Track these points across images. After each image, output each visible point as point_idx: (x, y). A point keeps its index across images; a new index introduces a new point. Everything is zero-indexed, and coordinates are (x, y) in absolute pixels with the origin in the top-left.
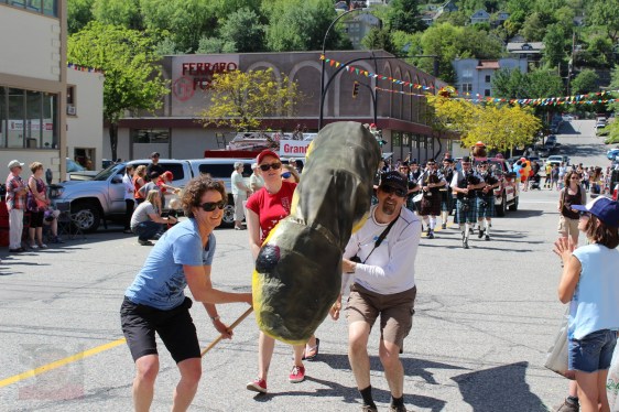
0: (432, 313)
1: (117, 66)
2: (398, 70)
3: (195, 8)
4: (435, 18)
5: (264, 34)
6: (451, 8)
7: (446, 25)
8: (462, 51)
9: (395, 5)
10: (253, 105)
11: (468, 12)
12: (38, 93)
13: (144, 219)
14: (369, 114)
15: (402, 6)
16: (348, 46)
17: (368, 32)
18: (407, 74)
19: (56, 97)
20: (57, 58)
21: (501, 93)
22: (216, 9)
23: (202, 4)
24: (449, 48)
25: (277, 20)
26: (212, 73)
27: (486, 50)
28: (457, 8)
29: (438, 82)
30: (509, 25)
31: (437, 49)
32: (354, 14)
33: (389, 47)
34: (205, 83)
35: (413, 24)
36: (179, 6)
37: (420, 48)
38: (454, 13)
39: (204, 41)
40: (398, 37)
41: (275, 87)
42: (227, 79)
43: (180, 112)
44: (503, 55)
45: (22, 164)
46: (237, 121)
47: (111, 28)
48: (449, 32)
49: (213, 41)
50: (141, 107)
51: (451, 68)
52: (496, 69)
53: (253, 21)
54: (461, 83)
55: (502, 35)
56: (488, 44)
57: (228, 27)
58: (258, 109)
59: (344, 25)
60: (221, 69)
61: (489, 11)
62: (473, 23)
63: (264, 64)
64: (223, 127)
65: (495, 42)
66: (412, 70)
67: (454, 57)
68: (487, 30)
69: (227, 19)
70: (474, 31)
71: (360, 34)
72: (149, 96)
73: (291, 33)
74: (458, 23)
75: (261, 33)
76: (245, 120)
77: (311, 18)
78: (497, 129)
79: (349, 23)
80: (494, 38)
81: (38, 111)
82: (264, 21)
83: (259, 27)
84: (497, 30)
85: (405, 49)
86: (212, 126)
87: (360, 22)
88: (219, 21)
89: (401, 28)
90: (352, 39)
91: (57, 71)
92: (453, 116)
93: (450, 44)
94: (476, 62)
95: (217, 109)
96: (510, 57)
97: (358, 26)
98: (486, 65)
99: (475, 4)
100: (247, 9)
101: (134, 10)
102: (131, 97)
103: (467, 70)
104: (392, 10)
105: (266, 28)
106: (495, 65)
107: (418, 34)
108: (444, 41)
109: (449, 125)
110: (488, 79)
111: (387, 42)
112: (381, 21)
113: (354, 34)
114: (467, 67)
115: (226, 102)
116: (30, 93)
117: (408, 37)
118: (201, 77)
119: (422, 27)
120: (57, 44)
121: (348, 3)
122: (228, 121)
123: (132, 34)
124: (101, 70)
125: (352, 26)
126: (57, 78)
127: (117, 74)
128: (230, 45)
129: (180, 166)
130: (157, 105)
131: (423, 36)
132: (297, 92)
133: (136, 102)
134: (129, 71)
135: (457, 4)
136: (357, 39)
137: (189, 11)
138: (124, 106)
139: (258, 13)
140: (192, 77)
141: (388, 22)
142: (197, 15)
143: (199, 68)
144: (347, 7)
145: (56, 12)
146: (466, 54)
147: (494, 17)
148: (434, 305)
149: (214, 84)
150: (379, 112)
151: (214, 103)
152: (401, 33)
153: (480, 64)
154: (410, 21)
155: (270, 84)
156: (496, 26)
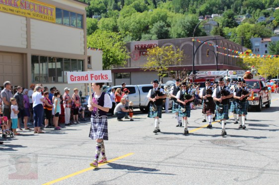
0: (242, 148)
1: (108, 47)
2: (226, 44)
3: (139, 22)
4: (242, 21)
5: (169, 31)
6: (248, 16)
7: (247, 24)
8: (254, 34)
9: (224, 16)
10: (165, 61)
11: (256, 18)
12: (75, 60)
13: (120, 110)
14: (214, 63)
15: (227, 17)
16: (205, 35)
17: (213, 29)
18: (230, 45)
19: (83, 61)
20: (83, 45)
21: (272, 52)
22: (148, 22)
23: (142, 20)
24: (249, 33)
25: (174, 25)
26: (147, 48)
27: (265, 34)
28: (251, 16)
29: (244, 48)
30: (275, 22)
31: (243, 34)
32: (206, 21)
33: (222, 34)
34: (144, 53)
35: (232, 24)
36: (133, 21)
37: (236, 34)
38: (250, 18)
39: (143, 35)
40: (226, 30)
41: (174, 53)
42: (154, 51)
43: (134, 65)
44: (273, 35)
45: (69, 89)
46: (158, 68)
47: (105, 32)
48: (248, 27)
49: (147, 35)
50: (118, 64)
51: (250, 42)
52: (269, 41)
53: (164, 26)
54: (254, 48)
55: (272, 27)
56: (266, 31)
57: (154, 29)
58: (167, 63)
59: (203, 26)
60: (150, 47)
61: (266, 17)
62: (259, 22)
63: (169, 44)
64: (152, 71)
65: (269, 30)
66: (233, 44)
67: (250, 37)
68: (265, 25)
69: (153, 25)
70: (259, 26)
71: (210, 29)
72: (121, 59)
73: (180, 30)
74: (252, 23)
75: (167, 31)
76: (162, 68)
77: (188, 24)
78: (271, 67)
79: (205, 25)
80: (268, 28)
81: (76, 67)
82: (169, 26)
83: (166, 29)
84: (269, 25)
85: (229, 35)
86: (148, 71)
87: (209, 24)
88: (150, 27)
89: (227, 26)
90: (206, 32)
91: (83, 51)
92: (251, 62)
93: (249, 31)
94: (261, 39)
95: (150, 63)
96: (276, 36)
97: (208, 26)
98: (265, 40)
99: (259, 14)
100: (161, 21)
101: (115, 24)
102: (114, 60)
103: (257, 43)
104: (223, 19)
105: (169, 29)
106: (269, 40)
107: (235, 28)
108: (246, 31)
109: (249, 66)
110: (266, 46)
111: (221, 32)
112: (218, 24)
113: (207, 30)
114: (257, 41)
115: (154, 60)
116: (72, 60)
117: (231, 29)
118: (143, 50)
119: (236, 25)
120: (83, 39)
121: (204, 17)
122: (154, 68)
123: (113, 34)
124: (101, 49)
125: (206, 26)
126: (83, 54)
127: (108, 51)
128: (155, 37)
129: (134, 88)
130: (125, 63)
131: (237, 29)
132: (183, 55)
133: (116, 62)
134: (113, 50)
135: (251, 14)
136: (208, 31)
137: (137, 23)
138: (111, 64)
139: (166, 23)
140: (139, 51)
141: (221, 24)
142: (141, 25)
143: (142, 47)
144: (204, 18)
145: (82, 27)
146: (256, 35)
147: (268, 19)
148: (243, 144)
149: (148, 53)
150: (219, 62)
151: (148, 61)
152: (228, 28)
153: (262, 40)
154: (231, 23)
155: (172, 52)
156: (269, 23)
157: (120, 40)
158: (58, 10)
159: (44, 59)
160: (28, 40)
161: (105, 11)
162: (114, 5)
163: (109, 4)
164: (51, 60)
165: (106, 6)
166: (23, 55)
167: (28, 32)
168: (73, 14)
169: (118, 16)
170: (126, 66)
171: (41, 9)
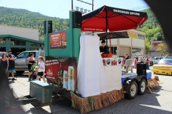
20: (144, 45)
69: (155, 34)
100: (159, 32)
120: (144, 43)
126: (144, 47)
140: (154, 44)
158: (139, 35)
159: (135, 49)
160: (132, 44)
164: (137, 49)
166: (130, 48)
167: (132, 42)
168: (142, 35)
171: (135, 35)
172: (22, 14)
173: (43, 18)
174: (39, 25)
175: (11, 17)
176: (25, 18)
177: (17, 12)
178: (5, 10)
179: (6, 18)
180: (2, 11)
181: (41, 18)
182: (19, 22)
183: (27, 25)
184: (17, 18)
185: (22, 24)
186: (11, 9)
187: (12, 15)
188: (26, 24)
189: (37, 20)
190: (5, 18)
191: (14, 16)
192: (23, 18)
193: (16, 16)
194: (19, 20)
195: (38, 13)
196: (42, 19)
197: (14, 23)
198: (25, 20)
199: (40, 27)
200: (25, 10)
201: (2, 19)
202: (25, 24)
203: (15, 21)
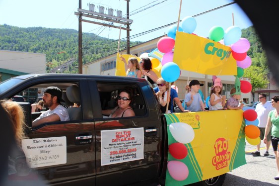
157: (262, 72)
161: (251, 54)
162: (257, 50)
163: (254, 49)
165: (252, 50)
169: (260, 56)
170: (267, 88)
172: (67, 36)
173: (100, 42)
174: (93, 53)
175: (51, 42)
176: (72, 42)
177: (60, 34)
178: (42, 31)
179: (44, 44)
180: (39, 33)
181: (96, 41)
182: (63, 49)
183: (74, 53)
184: (60, 43)
185: (66, 52)
186: (52, 29)
187: (53, 39)
188: (73, 51)
189: (90, 44)
190: (42, 43)
191: (55, 41)
192: (68, 43)
193: (58, 39)
194: (62, 46)
195: (92, 34)
196: (98, 43)
197: (54, 51)
198: (72, 46)
199: (94, 55)
200: (73, 30)
201: (37, 45)
202: (71, 52)
203: (56, 47)
